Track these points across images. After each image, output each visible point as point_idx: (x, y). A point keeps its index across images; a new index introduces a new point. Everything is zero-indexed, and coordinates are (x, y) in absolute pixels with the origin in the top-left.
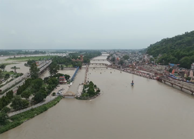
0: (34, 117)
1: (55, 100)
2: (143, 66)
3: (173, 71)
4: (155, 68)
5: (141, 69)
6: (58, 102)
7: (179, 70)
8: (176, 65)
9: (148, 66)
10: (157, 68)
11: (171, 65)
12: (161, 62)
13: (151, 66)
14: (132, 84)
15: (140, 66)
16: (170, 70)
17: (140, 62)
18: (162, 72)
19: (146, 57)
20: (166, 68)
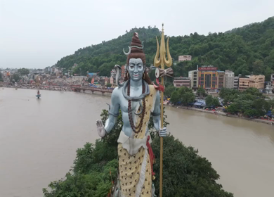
2: (52, 80)
3: (93, 80)
4: (70, 81)
5: (50, 84)
7: (99, 78)
8: (95, 74)
9: (61, 80)
10: (73, 79)
11: (90, 74)
12: (77, 72)
13: (65, 79)
14: (38, 96)
15: (48, 80)
16: (90, 81)
17: (48, 75)
18: (79, 83)
19: (56, 70)
20: (84, 79)
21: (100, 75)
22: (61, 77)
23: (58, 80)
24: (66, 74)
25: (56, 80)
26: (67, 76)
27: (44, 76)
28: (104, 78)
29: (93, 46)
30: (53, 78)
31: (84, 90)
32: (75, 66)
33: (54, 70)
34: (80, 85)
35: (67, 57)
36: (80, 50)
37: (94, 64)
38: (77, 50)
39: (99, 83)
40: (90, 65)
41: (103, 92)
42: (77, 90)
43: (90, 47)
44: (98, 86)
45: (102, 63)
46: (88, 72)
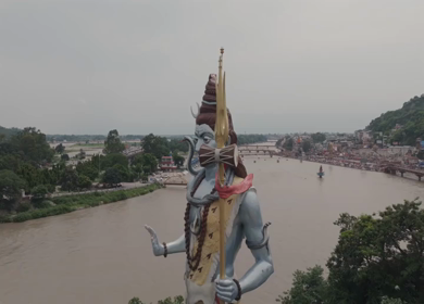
0: (97, 205)
1: (145, 188)
2: (355, 152)
4: (383, 154)
5: (351, 157)
9: (368, 152)
10: (389, 151)
12: (399, 140)
13: (375, 150)
14: (321, 174)
15: (349, 151)
16: (420, 155)
17: (350, 144)
18: (399, 159)
19: (366, 135)
20: (410, 151)
22: (370, 147)
23: (365, 151)
24: (379, 142)
25: (361, 152)
26: (380, 145)
27: (345, 145)
30: (357, 149)
31: (403, 172)
32: (398, 128)
33: (361, 136)
34: (399, 163)
36: (415, 101)
42: (390, 170)
46: (419, 139)
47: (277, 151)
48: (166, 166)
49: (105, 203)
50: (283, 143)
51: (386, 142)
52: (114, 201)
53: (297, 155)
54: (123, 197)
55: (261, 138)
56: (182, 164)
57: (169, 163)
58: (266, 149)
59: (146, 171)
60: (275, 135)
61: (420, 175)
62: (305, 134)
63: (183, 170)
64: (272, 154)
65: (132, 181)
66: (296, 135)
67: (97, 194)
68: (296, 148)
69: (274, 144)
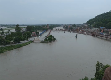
0: (12, 49)
1: (27, 43)
2: (84, 30)
3: (102, 30)
4: (91, 30)
5: (83, 31)
6: (29, 44)
7: (106, 30)
8: (104, 28)
9: (87, 30)
10: (93, 30)
11: (101, 27)
12: (95, 27)
13: (89, 29)
14: (76, 37)
15: (82, 29)
16: (101, 31)
17: (82, 27)
18: (95, 32)
19: (86, 25)
20: (98, 30)
21: (106, 28)
22: (88, 28)
23: (86, 29)
24: (90, 27)
25: (85, 29)
26: (90, 28)
27: (81, 28)
28: (109, 30)
29: (105, 13)
30: (84, 29)
31: (97, 36)
32: (95, 23)
33: (85, 25)
34: (95, 33)
35: (92, 19)
36: (98, 16)
37: (104, 23)
38: (96, 16)
39: (106, 32)
40: (102, 23)
41: (107, 38)
42: (93, 35)
43: (103, 14)
44: (105, 34)
45: (109, 22)
46: (100, 27)
47: (64, 29)
48: (34, 35)
49: (15, 49)
50: (65, 27)
51: (92, 27)
52: (18, 48)
53: (69, 31)
54: (20, 46)
55: (59, 26)
56: (38, 34)
57: (34, 34)
58: (60, 28)
59: (28, 37)
60: (62, 25)
61: (101, 37)
62: (70, 24)
63: (38, 36)
64: (62, 30)
65: (23, 40)
66: (68, 25)
67: (12, 46)
68: (69, 29)
69: (63, 27)
